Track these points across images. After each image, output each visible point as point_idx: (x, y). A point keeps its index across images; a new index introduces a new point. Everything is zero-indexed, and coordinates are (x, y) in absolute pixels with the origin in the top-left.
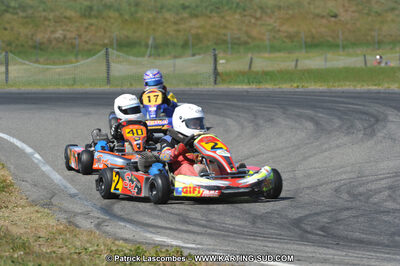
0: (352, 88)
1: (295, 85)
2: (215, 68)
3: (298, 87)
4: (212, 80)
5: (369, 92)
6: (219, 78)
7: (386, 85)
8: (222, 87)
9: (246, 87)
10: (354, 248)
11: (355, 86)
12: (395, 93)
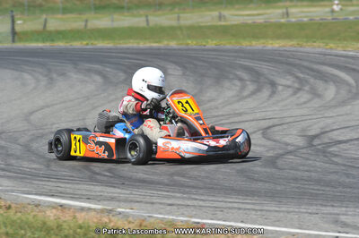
0: (135, 45)
1: (85, 43)
2: (13, 28)
3: (87, 44)
4: (10, 38)
5: (151, 49)
6: (16, 37)
7: (166, 42)
8: (19, 45)
9: (40, 45)
10: (138, 187)
11: (138, 43)
12: (175, 50)
